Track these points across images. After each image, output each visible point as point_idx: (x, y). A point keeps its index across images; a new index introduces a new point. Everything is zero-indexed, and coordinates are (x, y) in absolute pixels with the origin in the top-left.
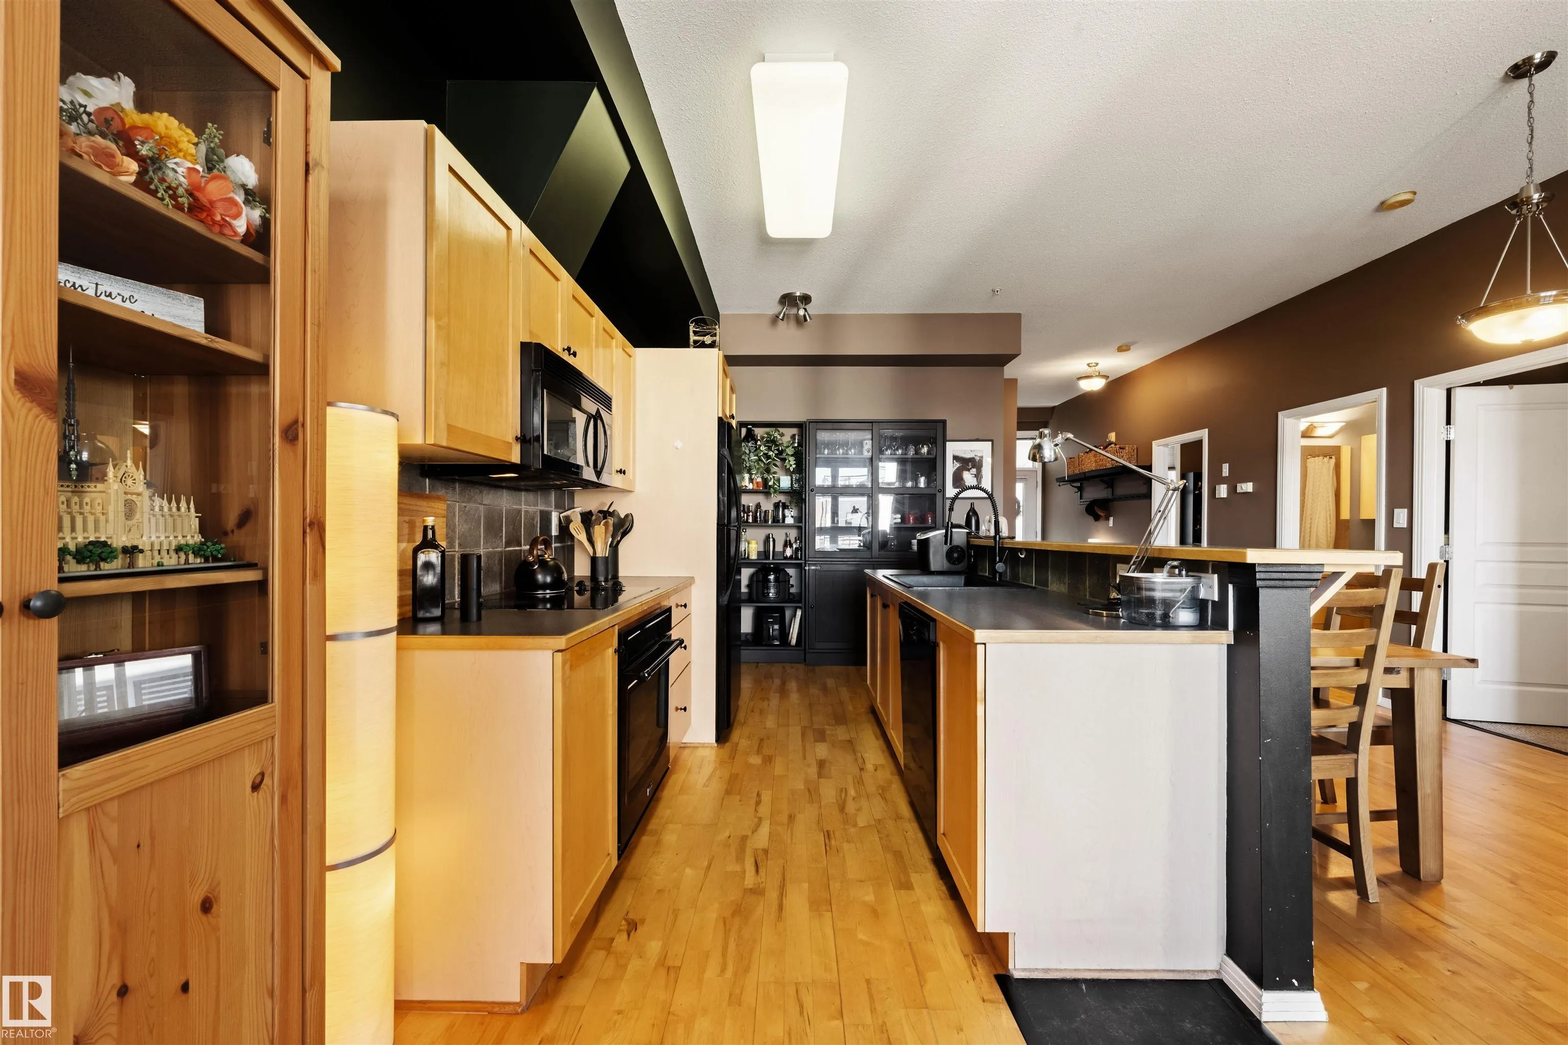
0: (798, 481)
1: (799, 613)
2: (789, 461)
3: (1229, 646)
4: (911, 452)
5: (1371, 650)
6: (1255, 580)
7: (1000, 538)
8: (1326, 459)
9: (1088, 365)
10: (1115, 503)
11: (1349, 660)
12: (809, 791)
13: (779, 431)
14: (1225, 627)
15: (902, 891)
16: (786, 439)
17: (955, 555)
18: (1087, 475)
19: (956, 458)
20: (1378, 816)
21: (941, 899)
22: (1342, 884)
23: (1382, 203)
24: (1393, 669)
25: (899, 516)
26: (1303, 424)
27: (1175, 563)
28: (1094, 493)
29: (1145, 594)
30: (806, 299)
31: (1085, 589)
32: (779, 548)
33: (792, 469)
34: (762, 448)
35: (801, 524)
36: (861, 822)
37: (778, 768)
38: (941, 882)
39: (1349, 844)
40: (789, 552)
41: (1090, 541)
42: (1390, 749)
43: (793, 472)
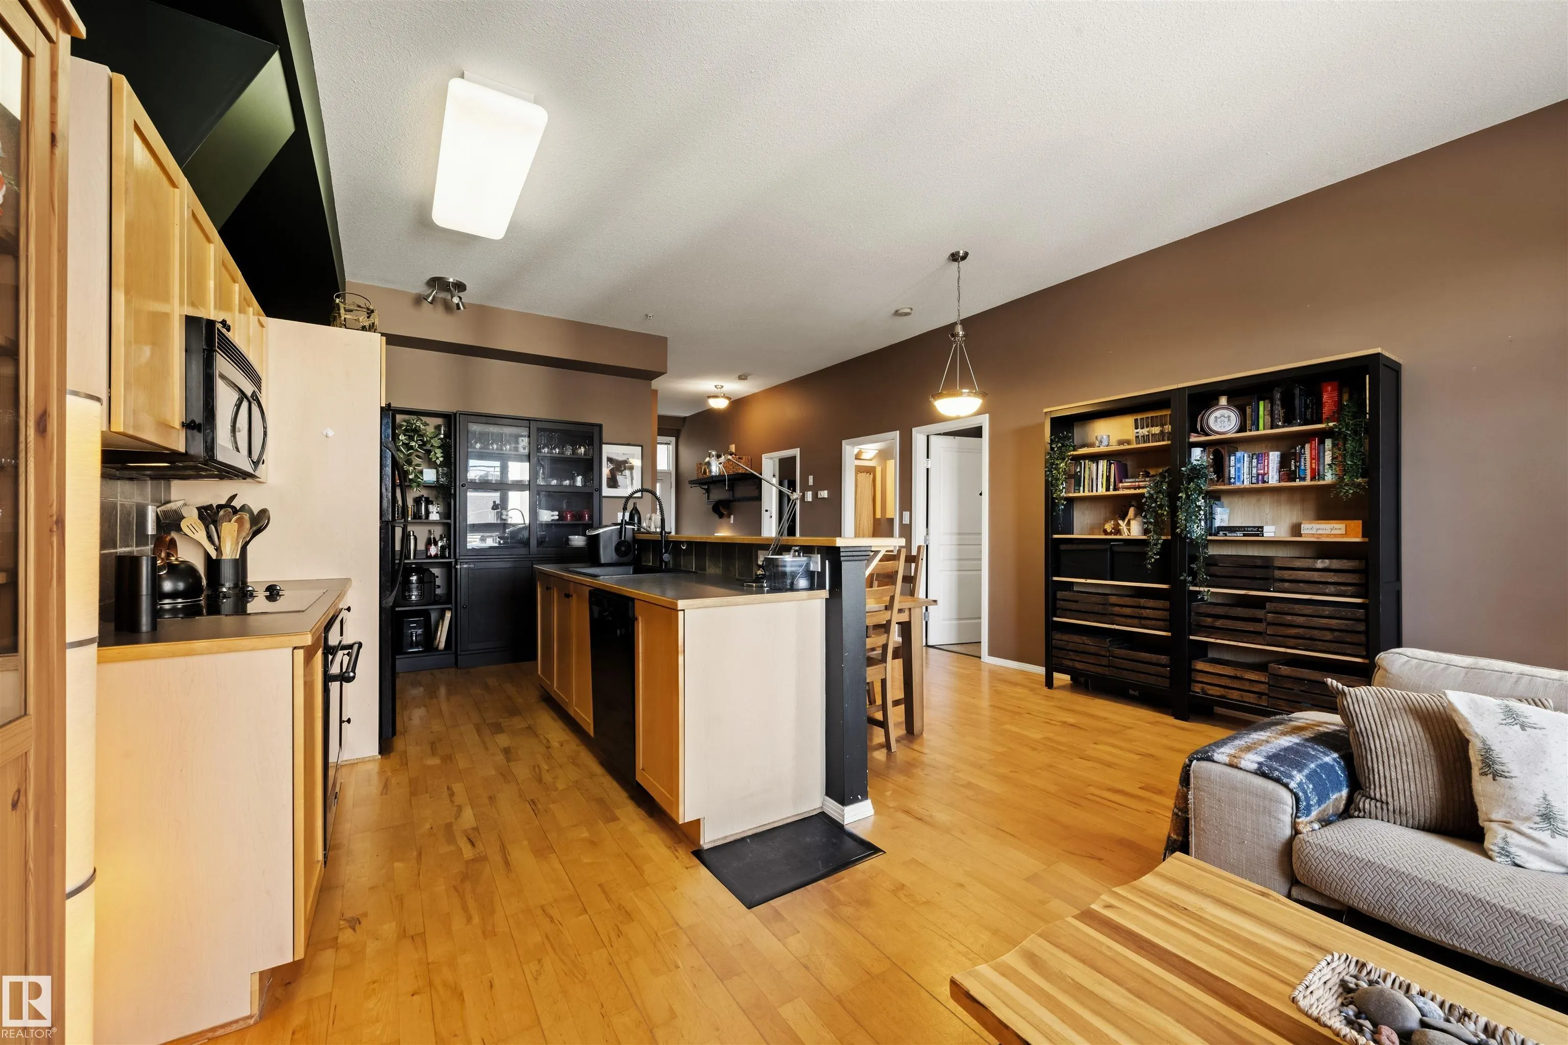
0: (444, 474)
1: (448, 615)
2: (436, 453)
3: (826, 599)
4: (569, 452)
5: (892, 598)
6: (840, 556)
7: (666, 533)
8: (868, 474)
9: (716, 386)
10: (737, 503)
11: (882, 606)
12: (501, 774)
13: (422, 420)
14: (824, 588)
15: (611, 824)
16: (430, 430)
17: (623, 549)
18: (714, 479)
19: (610, 460)
20: (896, 703)
21: (642, 820)
22: (881, 746)
23: (897, 311)
24: (902, 609)
25: (557, 513)
26: (856, 450)
27: (797, 548)
28: (718, 494)
29: (780, 569)
30: (460, 287)
31: (735, 570)
32: (421, 546)
33: (438, 462)
34: (402, 437)
35: (449, 521)
36: (561, 786)
37: (462, 763)
38: (639, 809)
39: (882, 720)
40: (433, 550)
41: (716, 534)
42: (901, 660)
43: (440, 466)
